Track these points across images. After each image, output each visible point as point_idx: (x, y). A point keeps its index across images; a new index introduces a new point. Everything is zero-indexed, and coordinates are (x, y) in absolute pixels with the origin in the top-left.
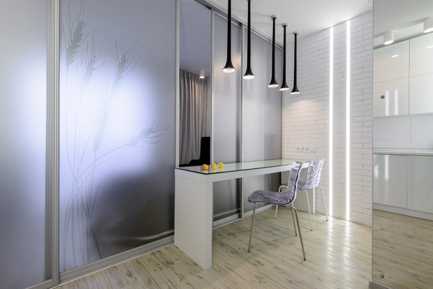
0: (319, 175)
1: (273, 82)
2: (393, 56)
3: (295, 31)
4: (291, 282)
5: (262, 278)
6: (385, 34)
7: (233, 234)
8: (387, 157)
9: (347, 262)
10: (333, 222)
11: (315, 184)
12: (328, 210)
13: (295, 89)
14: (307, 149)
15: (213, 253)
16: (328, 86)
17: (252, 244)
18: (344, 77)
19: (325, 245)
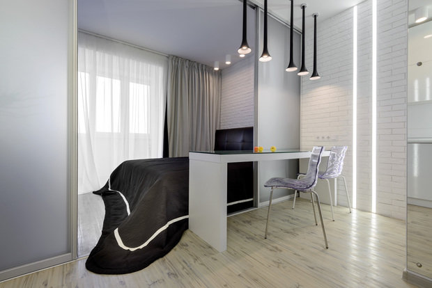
0: (342, 163)
1: (291, 65)
2: (426, 37)
3: (315, 12)
4: (312, 268)
5: (281, 263)
6: (417, 12)
7: (249, 222)
8: (416, 147)
9: (373, 252)
10: (357, 214)
11: (338, 172)
12: (352, 203)
13: (315, 74)
14: (328, 137)
15: (228, 238)
16: (352, 69)
17: (269, 231)
18: (370, 58)
19: (349, 235)
